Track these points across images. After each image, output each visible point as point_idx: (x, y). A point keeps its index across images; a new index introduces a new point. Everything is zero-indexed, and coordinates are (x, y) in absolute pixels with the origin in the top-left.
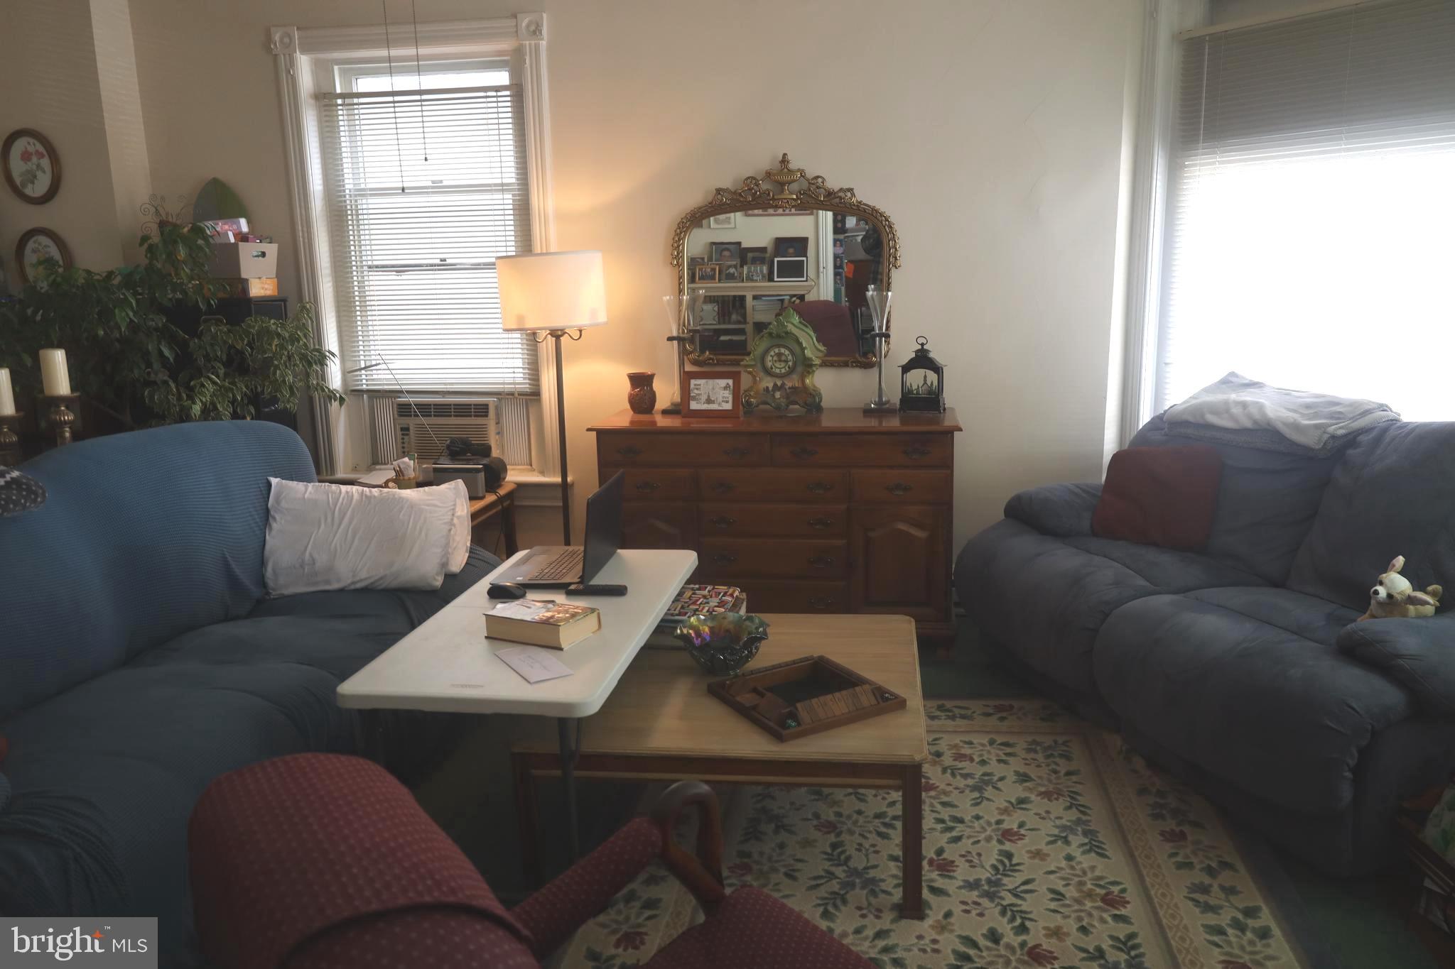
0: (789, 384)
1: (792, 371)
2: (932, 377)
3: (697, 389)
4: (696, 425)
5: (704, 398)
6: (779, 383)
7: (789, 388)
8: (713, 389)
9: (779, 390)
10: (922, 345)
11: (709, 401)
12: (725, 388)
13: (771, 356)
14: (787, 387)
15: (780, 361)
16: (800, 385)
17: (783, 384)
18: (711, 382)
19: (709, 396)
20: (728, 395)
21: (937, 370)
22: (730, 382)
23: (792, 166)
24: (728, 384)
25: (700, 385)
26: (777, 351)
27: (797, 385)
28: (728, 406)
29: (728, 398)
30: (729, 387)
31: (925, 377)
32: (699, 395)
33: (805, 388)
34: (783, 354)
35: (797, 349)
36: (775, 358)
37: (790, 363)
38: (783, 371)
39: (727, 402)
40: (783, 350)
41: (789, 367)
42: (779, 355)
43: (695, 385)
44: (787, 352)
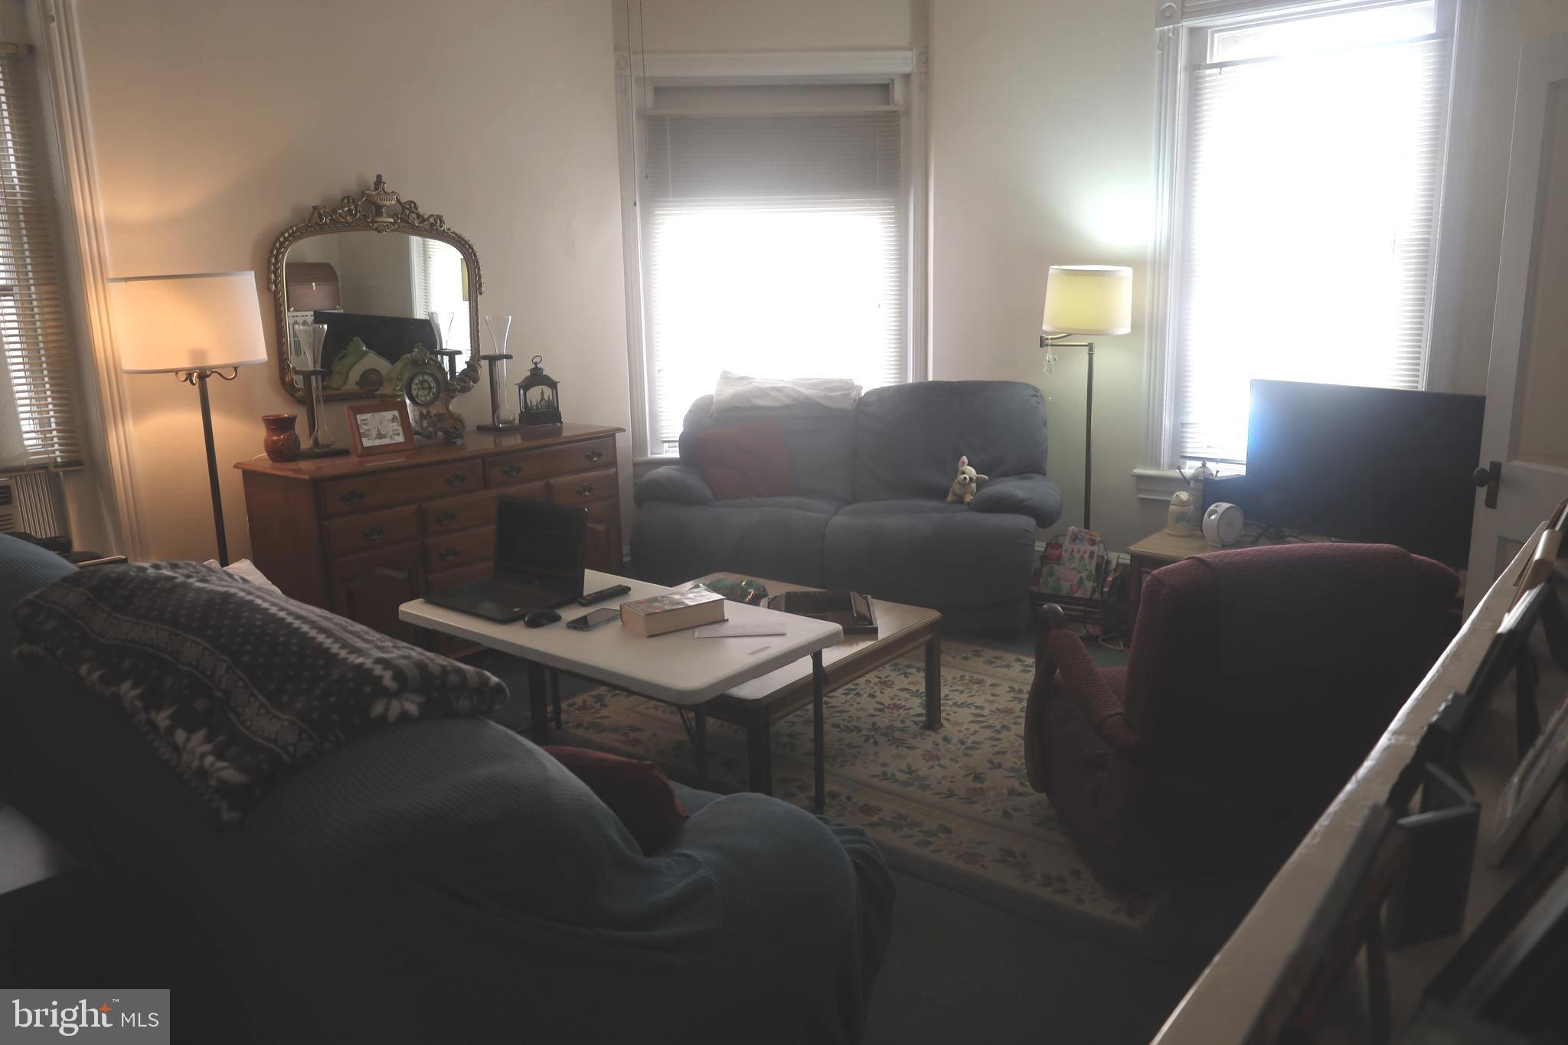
0: (434, 412)
1: (436, 397)
2: (548, 391)
3: (365, 424)
4: (372, 464)
5: (374, 433)
6: (425, 412)
7: (434, 416)
8: (381, 423)
9: (425, 419)
10: (536, 364)
11: (380, 436)
12: (394, 419)
13: (416, 384)
14: (432, 415)
15: (424, 389)
16: (445, 411)
17: (428, 412)
18: (377, 415)
19: (378, 431)
20: (397, 428)
21: (553, 385)
22: (396, 413)
23: (388, 187)
24: (394, 416)
25: (367, 420)
26: (421, 378)
27: (441, 411)
28: (400, 439)
29: (398, 430)
30: (397, 419)
31: (542, 393)
32: (369, 430)
33: (451, 415)
34: (426, 381)
35: (439, 376)
36: (419, 386)
37: (434, 390)
38: (428, 398)
39: (398, 434)
40: (426, 377)
41: (433, 394)
42: (422, 382)
43: (362, 420)
44: (430, 379)
